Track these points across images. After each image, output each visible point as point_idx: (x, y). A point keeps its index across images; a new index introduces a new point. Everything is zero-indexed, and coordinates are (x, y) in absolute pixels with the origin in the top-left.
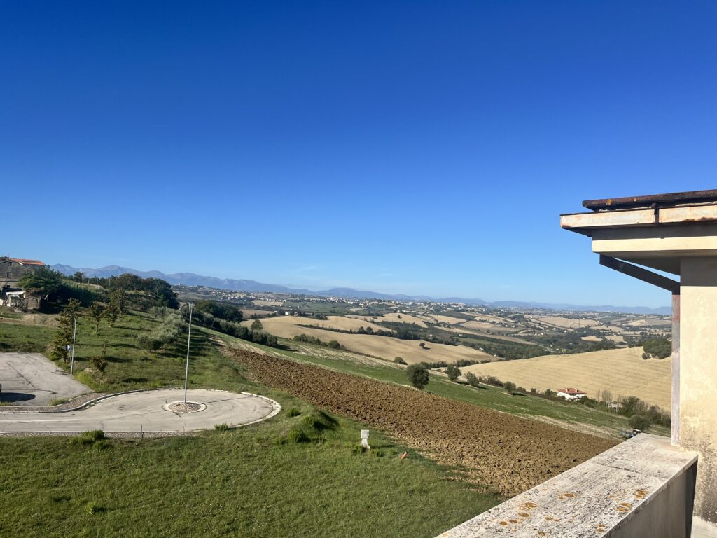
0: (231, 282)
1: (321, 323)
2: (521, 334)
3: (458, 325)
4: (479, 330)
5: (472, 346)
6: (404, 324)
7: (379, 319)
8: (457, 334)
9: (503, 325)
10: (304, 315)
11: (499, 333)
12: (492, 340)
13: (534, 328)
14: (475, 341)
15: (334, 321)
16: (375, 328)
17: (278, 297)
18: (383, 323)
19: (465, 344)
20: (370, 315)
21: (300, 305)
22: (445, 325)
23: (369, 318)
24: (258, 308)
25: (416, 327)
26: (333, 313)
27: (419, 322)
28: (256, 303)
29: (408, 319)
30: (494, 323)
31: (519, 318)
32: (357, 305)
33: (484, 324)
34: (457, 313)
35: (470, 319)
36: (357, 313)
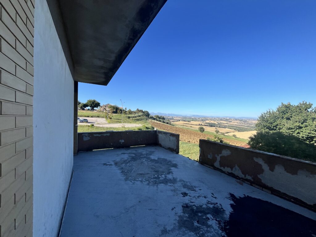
0: (169, 114)
1: (189, 123)
2: (246, 125)
3: (227, 123)
4: (233, 125)
5: (230, 128)
6: (211, 123)
7: (205, 122)
8: (226, 126)
9: (240, 123)
10: (185, 121)
11: (239, 125)
12: (237, 127)
13: (250, 124)
14: (231, 127)
15: (192, 122)
16: (203, 124)
17: (179, 118)
18: (206, 123)
19: (228, 128)
20: (202, 121)
21: (185, 119)
22: (223, 123)
23: (202, 122)
24: (175, 120)
25: (215, 124)
26: (193, 121)
27: (215, 123)
28: (174, 119)
29: (212, 122)
30: (237, 123)
31: (245, 121)
32: (199, 119)
33: (234, 123)
34: (227, 120)
35: (230, 122)
36: (199, 121)
